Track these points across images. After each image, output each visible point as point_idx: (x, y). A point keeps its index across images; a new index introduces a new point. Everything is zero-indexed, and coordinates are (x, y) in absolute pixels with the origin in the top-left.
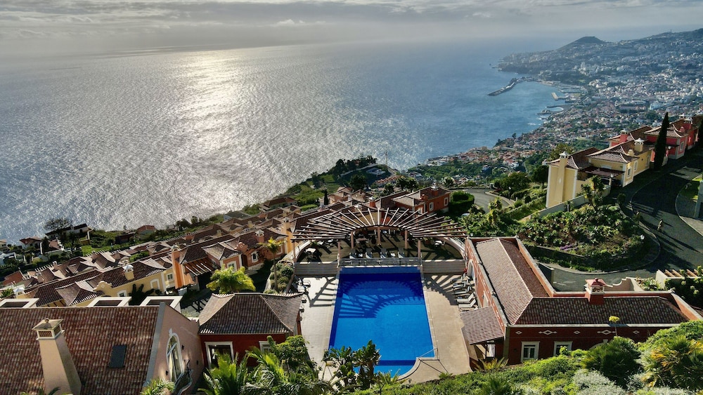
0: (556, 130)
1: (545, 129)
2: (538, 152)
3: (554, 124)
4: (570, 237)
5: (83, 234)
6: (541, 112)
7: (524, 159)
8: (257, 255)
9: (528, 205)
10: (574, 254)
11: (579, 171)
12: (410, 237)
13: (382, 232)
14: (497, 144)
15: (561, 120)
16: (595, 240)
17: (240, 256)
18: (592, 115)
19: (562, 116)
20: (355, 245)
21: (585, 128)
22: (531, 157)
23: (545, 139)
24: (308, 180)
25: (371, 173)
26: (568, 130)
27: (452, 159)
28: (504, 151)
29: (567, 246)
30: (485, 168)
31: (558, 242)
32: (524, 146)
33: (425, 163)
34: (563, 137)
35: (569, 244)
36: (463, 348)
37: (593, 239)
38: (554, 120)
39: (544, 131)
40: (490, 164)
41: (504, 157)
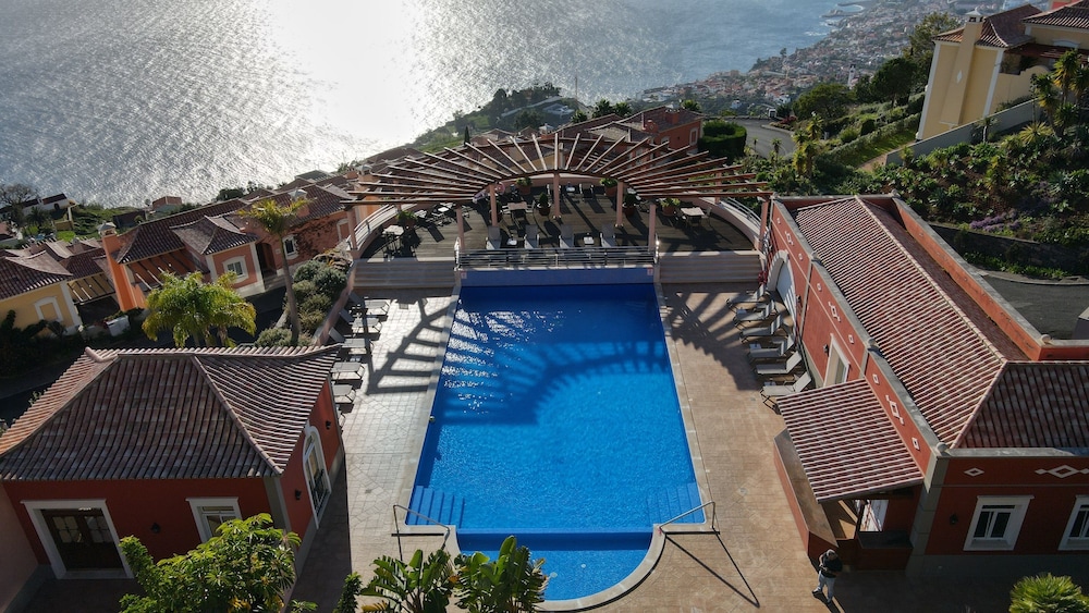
0: (851, 43)
1: (834, 41)
2: (822, 79)
3: (849, 33)
4: (997, 199)
5: (59, 213)
6: (828, 12)
7: (799, 90)
8: (294, 242)
9: (869, 137)
10: (1012, 237)
11: (1009, 51)
12: (629, 199)
13: (563, 190)
14: (755, 67)
15: (860, 26)
16: (1065, 205)
17: (252, 246)
18: (909, 17)
19: (861, 20)
20: (500, 217)
21: (900, 40)
22: (811, 87)
23: (833, 58)
24: (449, 124)
25: (549, 111)
26: (871, 43)
27: (682, 91)
28: (766, 77)
29: (987, 219)
30: (735, 104)
31: (964, 211)
32: (799, 70)
33: (639, 98)
34: (861, 54)
35: (993, 215)
36: (782, 494)
37: (1059, 202)
38: (849, 26)
39: (831, 45)
40: (743, 99)
41: (767, 87)
